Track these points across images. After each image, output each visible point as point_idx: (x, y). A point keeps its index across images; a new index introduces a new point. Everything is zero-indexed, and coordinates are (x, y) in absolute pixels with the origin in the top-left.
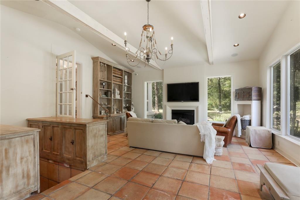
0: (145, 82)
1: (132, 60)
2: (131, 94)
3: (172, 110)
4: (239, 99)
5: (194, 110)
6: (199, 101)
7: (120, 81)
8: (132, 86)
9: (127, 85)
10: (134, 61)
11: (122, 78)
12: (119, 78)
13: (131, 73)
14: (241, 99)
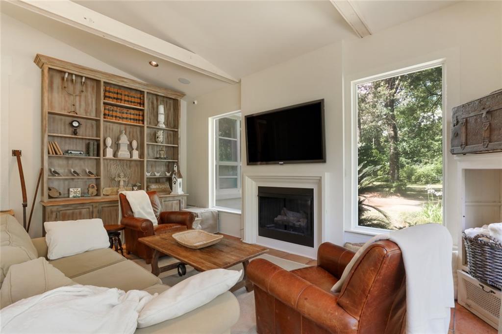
0: (210, 119)
1: (154, 63)
2: (178, 147)
3: (260, 188)
4: (469, 148)
5: (312, 190)
6: (325, 162)
7: (137, 117)
8: (179, 130)
9: (164, 126)
10: (157, 66)
11: (143, 110)
12: (132, 111)
13: (177, 100)
14: (480, 147)
